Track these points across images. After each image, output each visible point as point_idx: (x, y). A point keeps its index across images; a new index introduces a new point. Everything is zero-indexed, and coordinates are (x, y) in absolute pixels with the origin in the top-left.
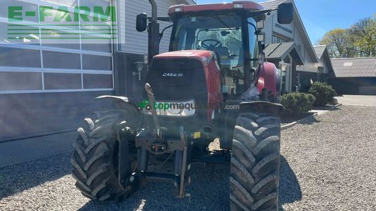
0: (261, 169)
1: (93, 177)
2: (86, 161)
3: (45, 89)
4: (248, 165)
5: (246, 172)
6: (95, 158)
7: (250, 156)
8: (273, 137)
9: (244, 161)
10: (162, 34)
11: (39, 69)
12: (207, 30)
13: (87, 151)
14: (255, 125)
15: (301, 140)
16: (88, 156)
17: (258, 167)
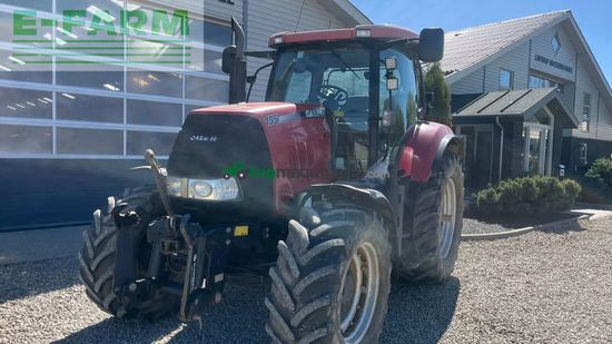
0: (306, 288)
1: (100, 281)
2: (95, 257)
3: (127, 154)
4: (289, 281)
5: (285, 292)
6: (103, 254)
7: (294, 267)
8: (335, 240)
9: (285, 274)
10: (255, 77)
11: (120, 125)
12: (344, 71)
13: (96, 243)
14: (316, 219)
15: (519, 259)
16: (97, 250)
17: (302, 285)
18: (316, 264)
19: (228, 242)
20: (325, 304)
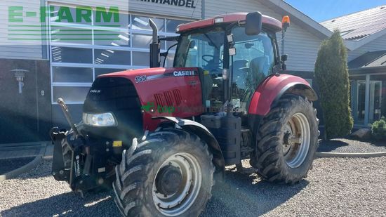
0: (127, 178)
7: (124, 165)
9: (121, 170)
10: (167, 53)
17: (125, 176)
18: (134, 164)
19: (108, 150)
20: (134, 187)
